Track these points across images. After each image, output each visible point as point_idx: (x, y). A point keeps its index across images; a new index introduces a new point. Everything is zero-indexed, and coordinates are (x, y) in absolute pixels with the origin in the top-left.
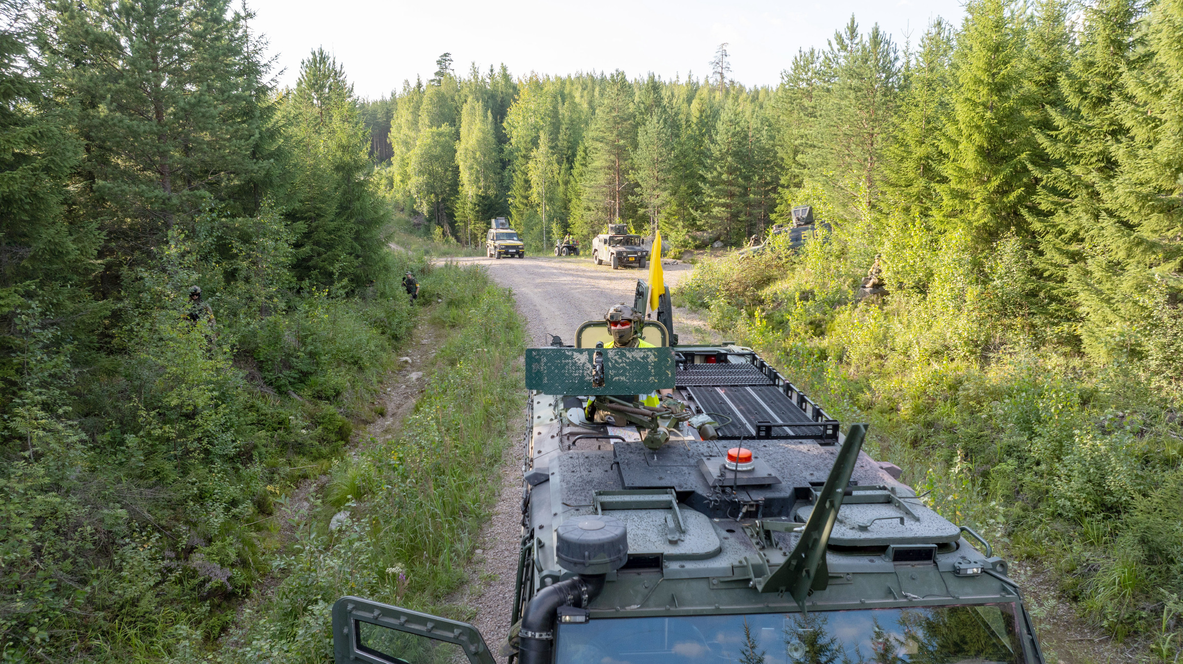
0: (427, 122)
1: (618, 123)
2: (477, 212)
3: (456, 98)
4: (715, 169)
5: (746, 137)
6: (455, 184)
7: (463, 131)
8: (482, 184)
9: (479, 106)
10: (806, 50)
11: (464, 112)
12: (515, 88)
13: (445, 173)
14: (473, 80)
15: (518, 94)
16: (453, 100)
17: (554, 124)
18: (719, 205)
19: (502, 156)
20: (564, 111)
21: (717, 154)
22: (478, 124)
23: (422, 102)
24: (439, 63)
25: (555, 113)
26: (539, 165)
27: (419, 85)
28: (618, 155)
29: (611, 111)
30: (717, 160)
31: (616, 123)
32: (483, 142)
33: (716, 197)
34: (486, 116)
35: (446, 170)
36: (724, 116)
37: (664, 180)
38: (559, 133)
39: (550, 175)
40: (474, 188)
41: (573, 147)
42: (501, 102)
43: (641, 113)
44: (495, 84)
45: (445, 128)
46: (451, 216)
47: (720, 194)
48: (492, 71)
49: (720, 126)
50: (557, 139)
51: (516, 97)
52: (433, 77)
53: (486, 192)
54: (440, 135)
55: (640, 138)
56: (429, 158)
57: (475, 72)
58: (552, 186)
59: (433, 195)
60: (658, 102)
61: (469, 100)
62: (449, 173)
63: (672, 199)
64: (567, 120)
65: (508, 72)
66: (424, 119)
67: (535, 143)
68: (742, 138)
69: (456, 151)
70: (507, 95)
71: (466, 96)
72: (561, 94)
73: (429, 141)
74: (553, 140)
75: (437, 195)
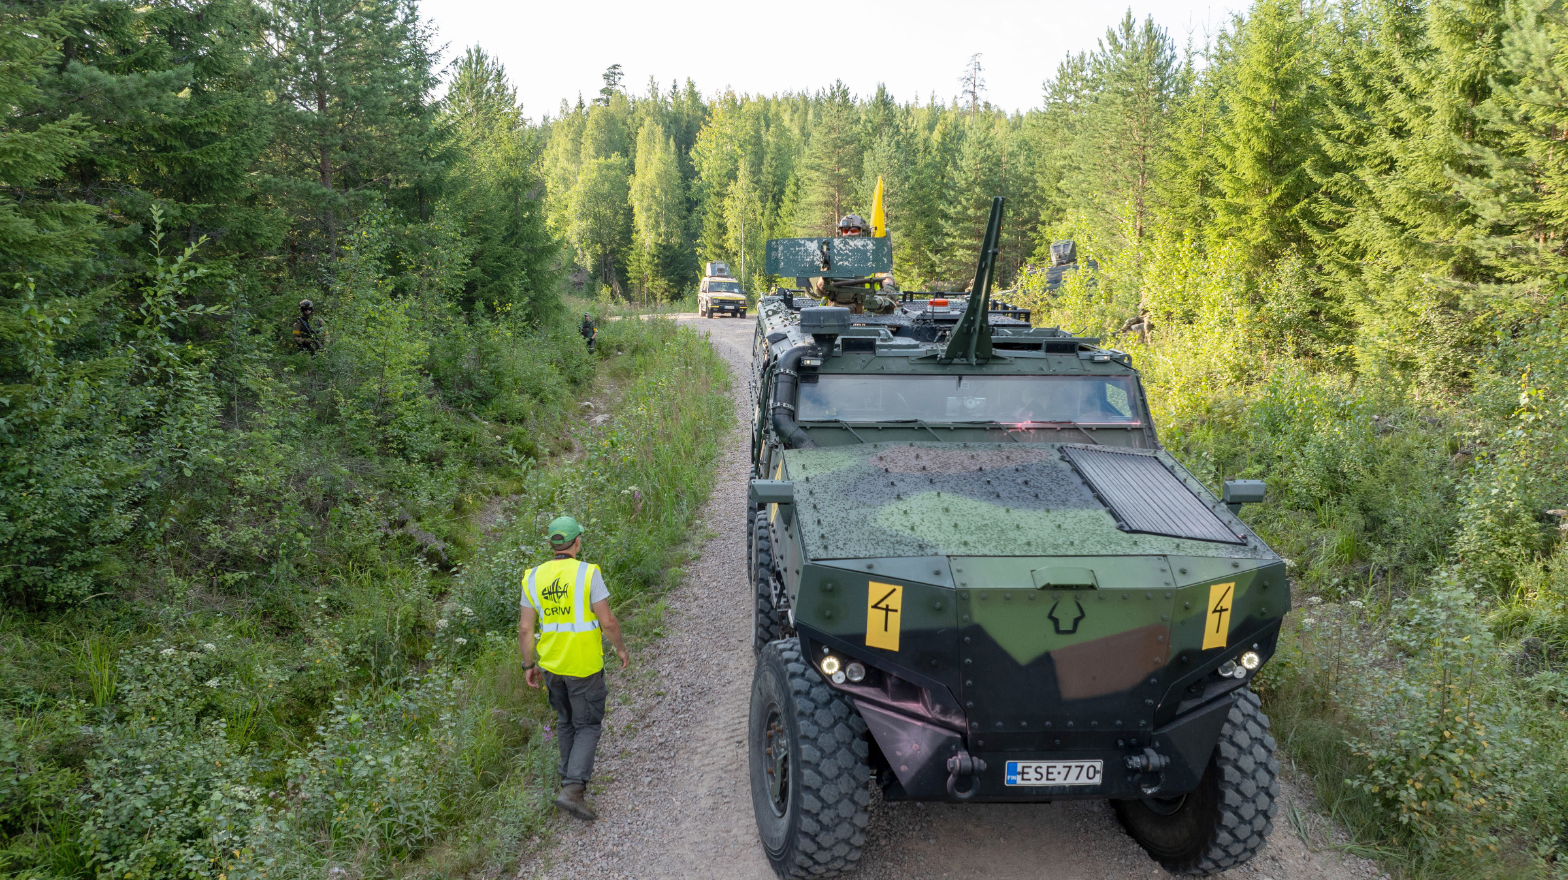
0: (592, 151)
1: (839, 147)
2: (656, 265)
3: (629, 121)
4: (960, 203)
5: (998, 163)
6: (628, 232)
7: (639, 162)
8: (662, 230)
9: (659, 130)
10: (1075, 54)
11: (639, 138)
12: (704, 109)
13: (615, 216)
14: (651, 99)
15: (710, 115)
16: (625, 123)
17: (756, 153)
18: (963, 247)
19: (689, 194)
20: (769, 137)
21: (963, 184)
22: (658, 154)
23: (585, 126)
24: (606, 77)
25: (757, 140)
26: (737, 203)
27: (581, 105)
28: (839, 188)
29: (829, 132)
30: (961, 192)
31: (836, 147)
32: (663, 176)
33: (961, 237)
34: (667, 143)
35: (616, 213)
36: (972, 137)
37: (896, 217)
38: (762, 163)
39: (751, 215)
40: (653, 235)
41: (780, 181)
42: (687, 127)
43: (868, 134)
44: (679, 105)
45: (616, 159)
46: (622, 272)
47: (966, 232)
48: (675, 87)
49: (966, 149)
50: (760, 171)
51: (708, 119)
52: (598, 96)
53: (667, 240)
54: (609, 167)
55: (867, 165)
56: (595, 196)
57: (654, 91)
58: (753, 229)
59: (598, 246)
60: (889, 120)
61: (648, 121)
62: (620, 218)
63: (907, 241)
64: (772, 147)
65: (696, 89)
66: (588, 147)
67: (732, 175)
68: (994, 164)
69: (629, 188)
70: (695, 118)
71: (642, 119)
72: (765, 115)
73: (594, 175)
74: (754, 173)
75: (604, 246)
